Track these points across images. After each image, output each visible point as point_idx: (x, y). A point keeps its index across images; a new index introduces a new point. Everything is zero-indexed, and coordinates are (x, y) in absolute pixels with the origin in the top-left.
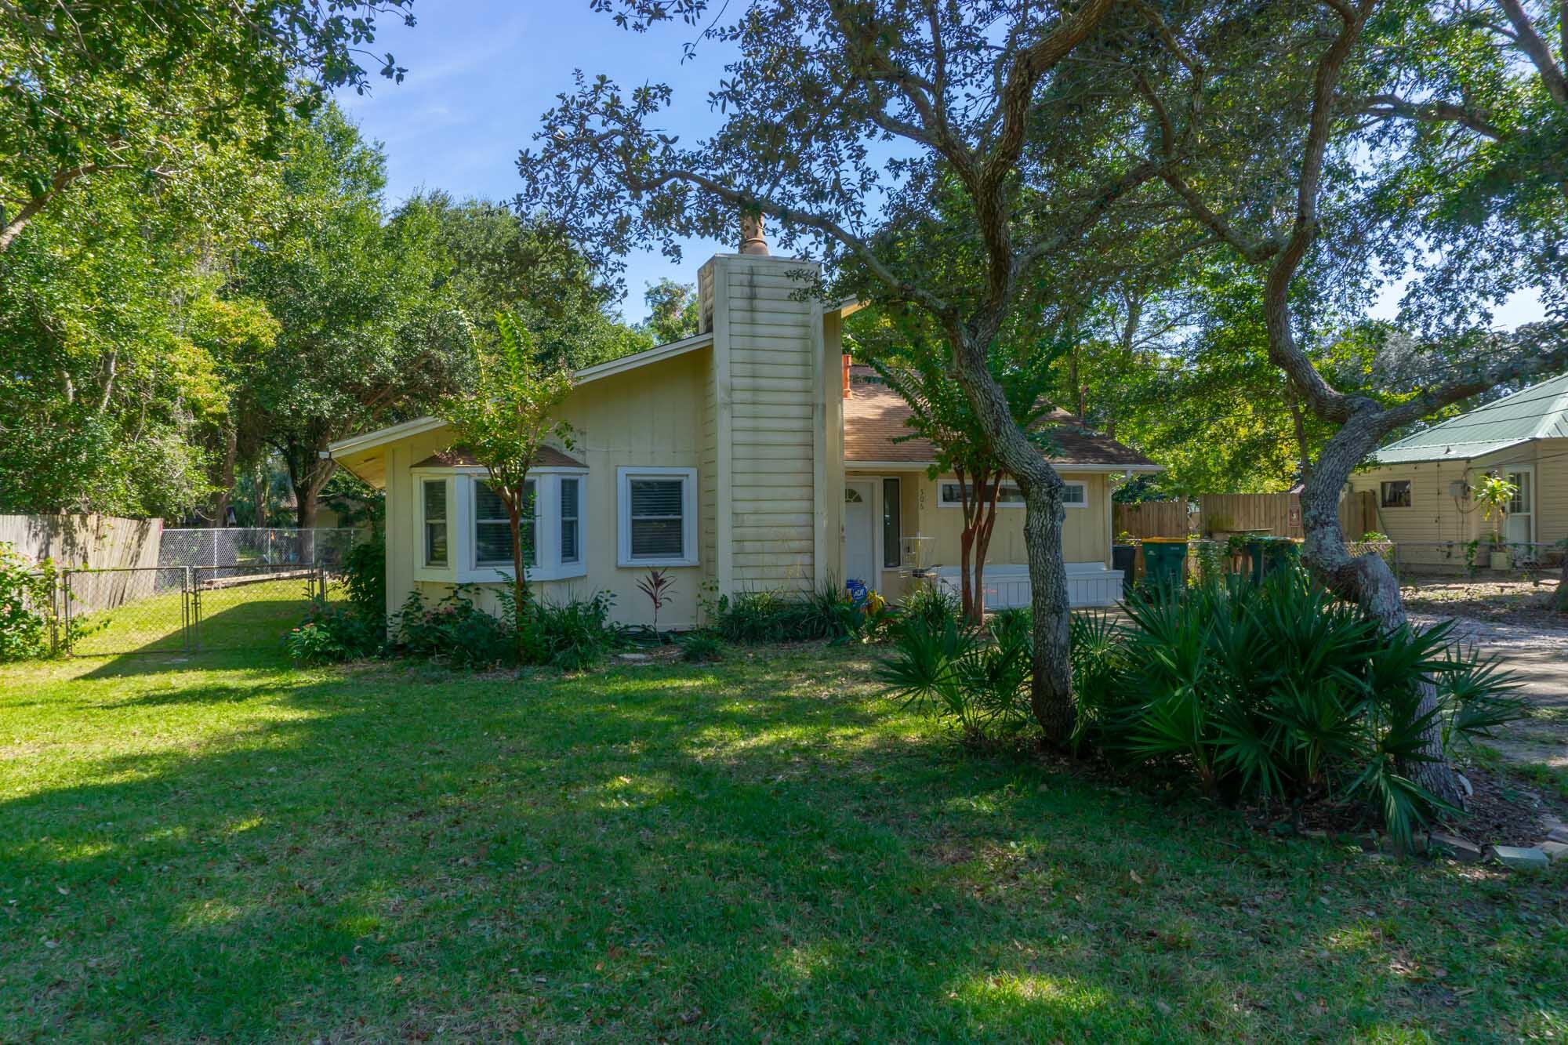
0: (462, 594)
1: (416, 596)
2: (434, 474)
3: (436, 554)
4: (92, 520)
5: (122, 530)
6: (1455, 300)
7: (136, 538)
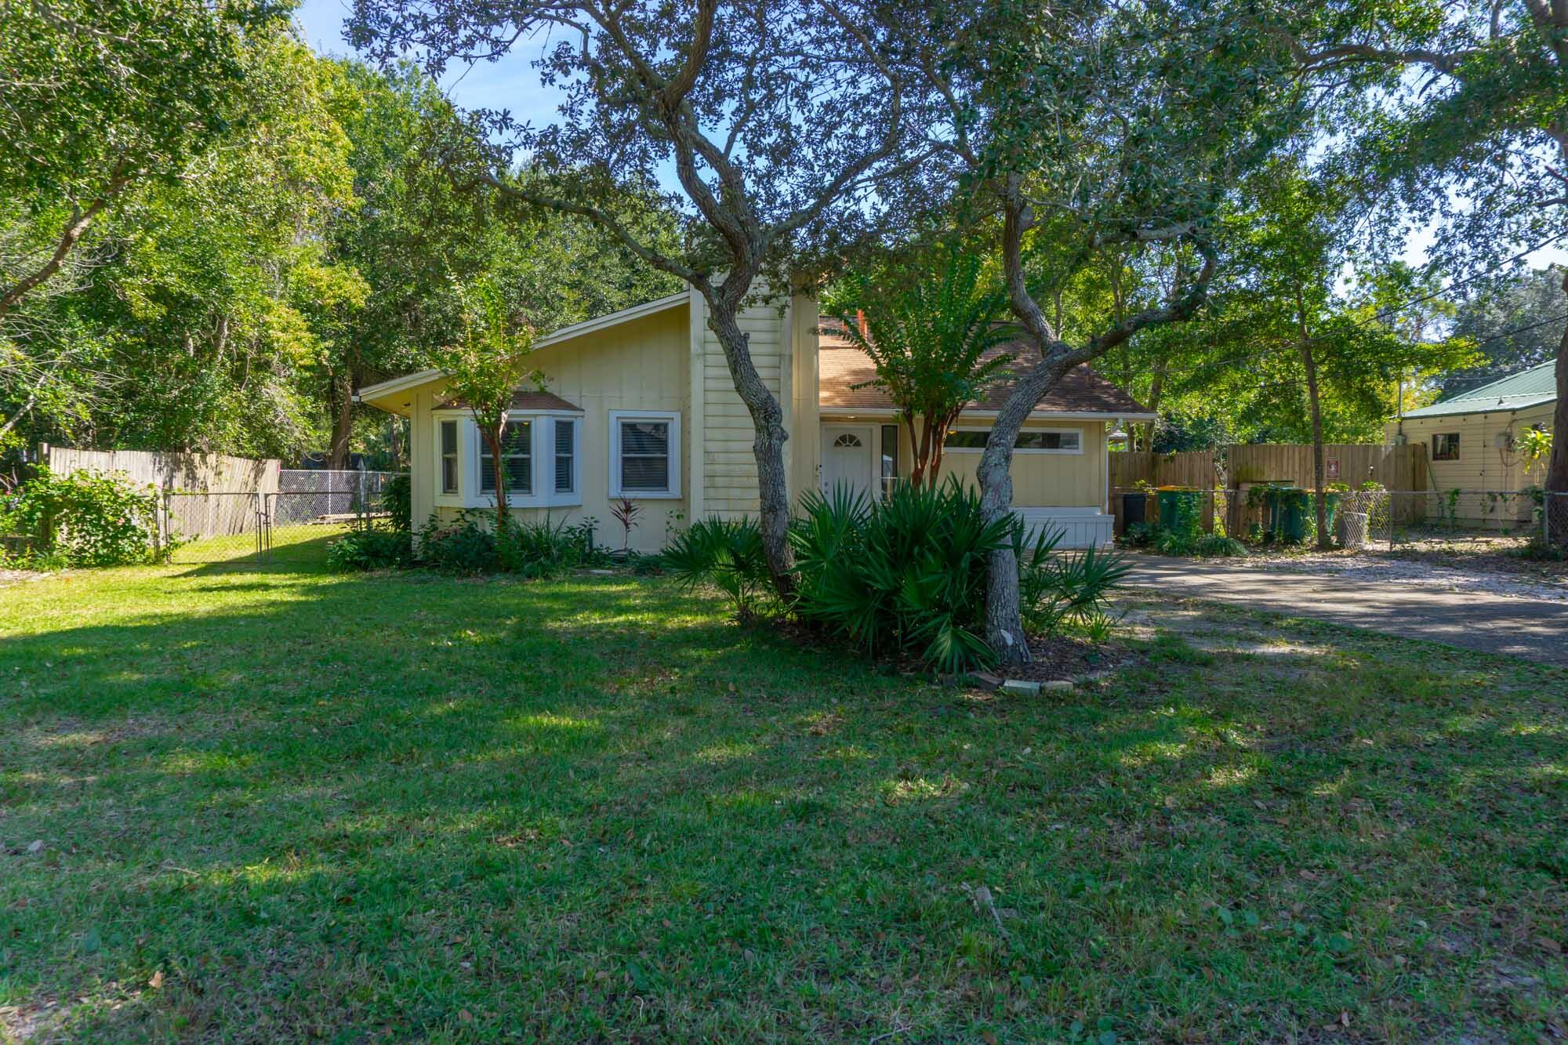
0: (469, 518)
1: (433, 518)
2: (447, 415)
3: (450, 485)
4: (212, 458)
5: (238, 469)
6: (1487, 246)
7: (252, 475)
